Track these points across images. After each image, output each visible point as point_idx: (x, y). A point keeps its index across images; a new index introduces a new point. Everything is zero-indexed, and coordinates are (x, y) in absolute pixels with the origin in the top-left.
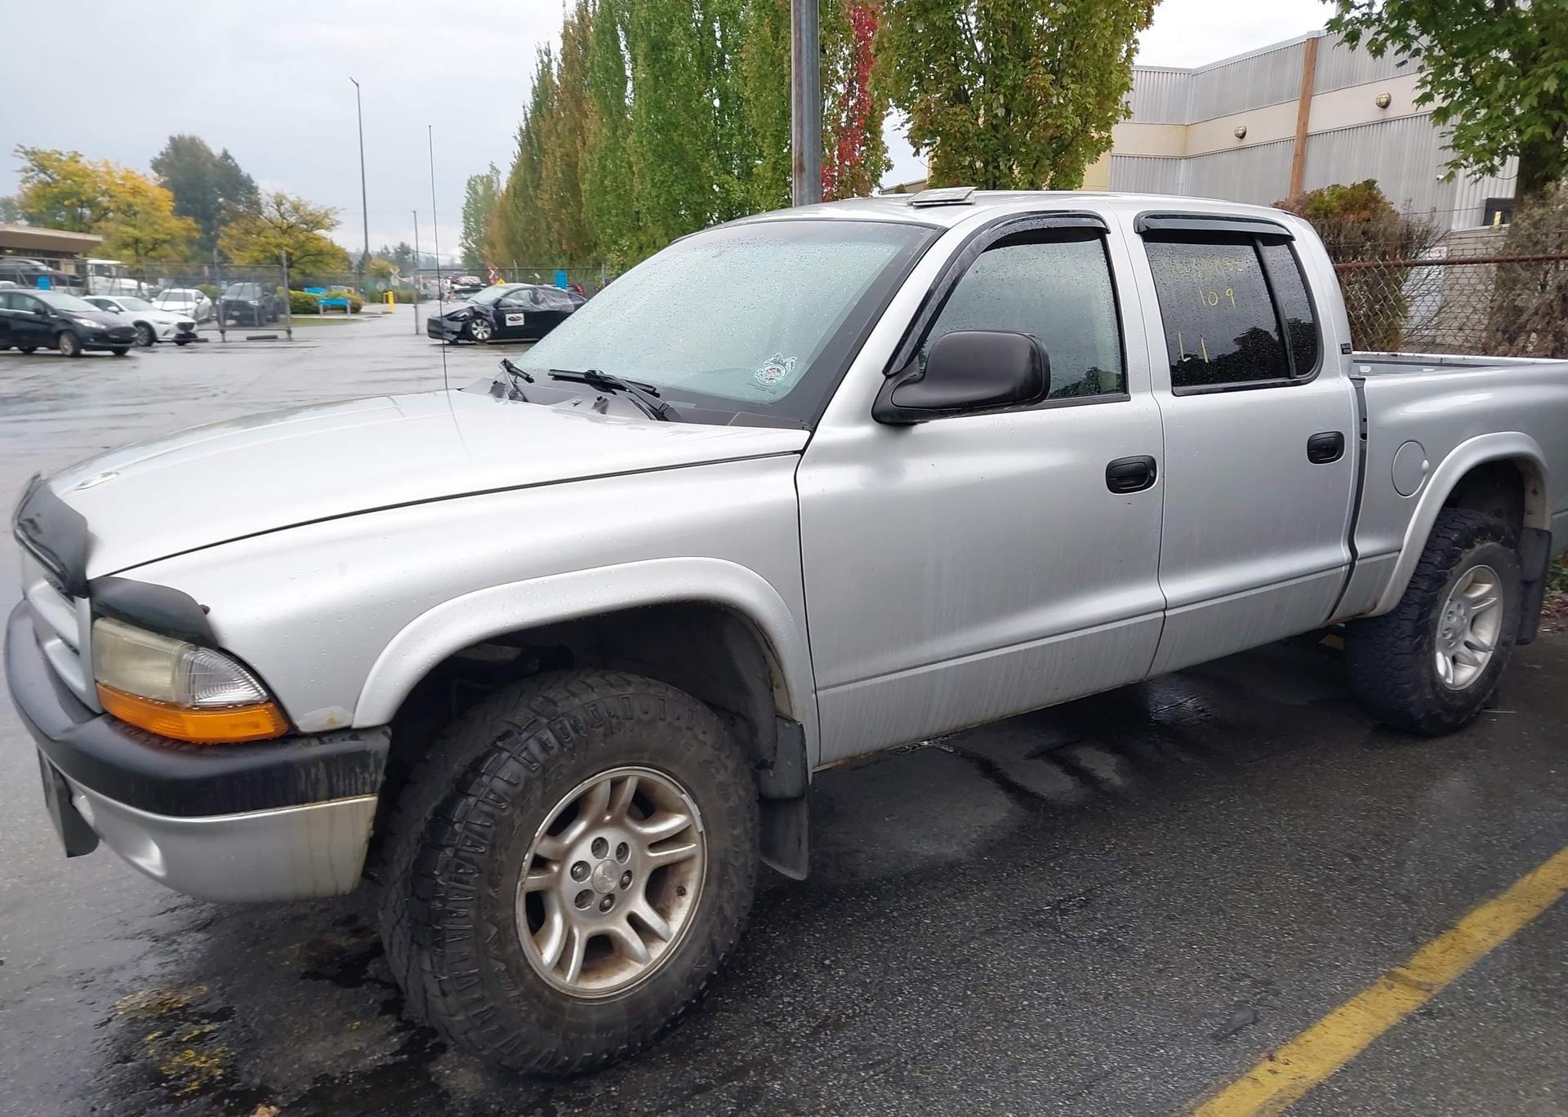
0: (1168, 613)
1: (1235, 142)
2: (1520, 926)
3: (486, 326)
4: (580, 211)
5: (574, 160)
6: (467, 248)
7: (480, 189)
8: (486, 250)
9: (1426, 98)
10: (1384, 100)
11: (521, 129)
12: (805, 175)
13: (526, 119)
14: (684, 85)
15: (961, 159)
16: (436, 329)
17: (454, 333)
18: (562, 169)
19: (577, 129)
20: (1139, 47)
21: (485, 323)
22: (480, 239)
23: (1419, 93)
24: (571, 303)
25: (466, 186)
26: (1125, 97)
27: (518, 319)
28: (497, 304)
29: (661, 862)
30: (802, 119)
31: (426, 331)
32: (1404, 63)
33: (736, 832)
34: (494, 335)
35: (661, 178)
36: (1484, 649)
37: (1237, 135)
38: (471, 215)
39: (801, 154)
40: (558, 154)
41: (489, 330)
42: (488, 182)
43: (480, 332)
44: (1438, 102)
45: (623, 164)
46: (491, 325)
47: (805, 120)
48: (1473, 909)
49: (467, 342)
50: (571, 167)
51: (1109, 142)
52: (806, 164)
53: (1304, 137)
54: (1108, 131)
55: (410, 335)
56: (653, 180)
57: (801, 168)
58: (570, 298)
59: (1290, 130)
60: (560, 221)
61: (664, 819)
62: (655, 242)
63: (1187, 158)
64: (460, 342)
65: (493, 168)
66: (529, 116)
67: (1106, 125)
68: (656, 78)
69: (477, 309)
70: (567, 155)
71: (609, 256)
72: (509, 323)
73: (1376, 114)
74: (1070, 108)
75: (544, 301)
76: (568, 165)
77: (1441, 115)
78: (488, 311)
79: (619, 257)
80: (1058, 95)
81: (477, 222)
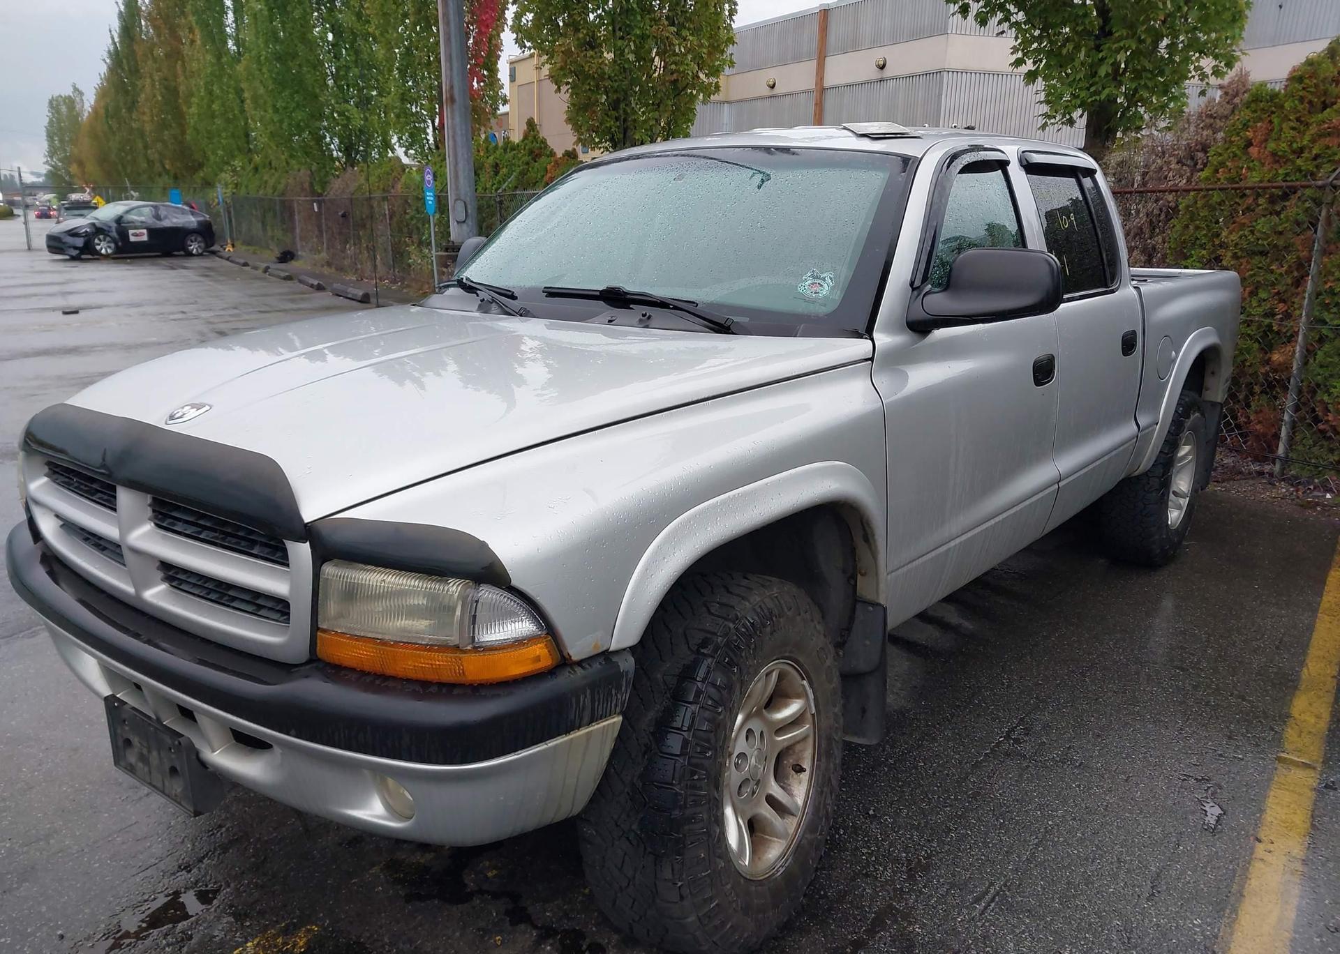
0: (1061, 484)
1: (766, 91)
2: (1330, 709)
3: (109, 242)
4: (183, 133)
5: (173, 84)
6: (52, 166)
7: (64, 109)
8: (74, 169)
9: (1019, 63)
10: (881, 63)
11: (109, 51)
12: (456, 106)
13: (114, 43)
14: (299, 18)
15: (599, 97)
16: (56, 244)
17: (76, 248)
18: (161, 93)
19: (175, 55)
20: (737, 7)
21: (108, 239)
22: (66, 157)
23: (1015, 57)
24: (193, 219)
25: (47, 105)
26: (730, 49)
27: (142, 234)
28: (119, 220)
29: (786, 744)
30: (450, 55)
31: (45, 247)
32: (1003, 32)
33: (836, 710)
34: (118, 250)
35: (283, 105)
36: (1183, 496)
37: (769, 86)
38: (54, 134)
39: (452, 87)
40: (156, 78)
41: (113, 245)
42: (70, 102)
43: (104, 247)
44: (1029, 65)
45: (230, 90)
46: (114, 241)
47: (454, 55)
48: (1291, 700)
49: (90, 257)
50: (171, 92)
51: (717, 87)
52: (456, 96)
53: (821, 90)
54: (718, 77)
55: (24, 251)
56: (274, 106)
57: (452, 100)
58: (192, 215)
59: (811, 84)
60: (164, 142)
61: (786, 705)
62: (270, 164)
63: (728, 102)
64: (83, 257)
65: (76, 89)
66: (117, 40)
67: (716, 72)
68: (270, 10)
69: (98, 225)
70: (166, 80)
71: (223, 175)
72: (132, 239)
73: (874, 74)
74: (689, 57)
75: (166, 217)
76: (166, 88)
77: (1031, 77)
78: (110, 227)
79: (233, 176)
80: (679, 45)
81: (61, 141)
